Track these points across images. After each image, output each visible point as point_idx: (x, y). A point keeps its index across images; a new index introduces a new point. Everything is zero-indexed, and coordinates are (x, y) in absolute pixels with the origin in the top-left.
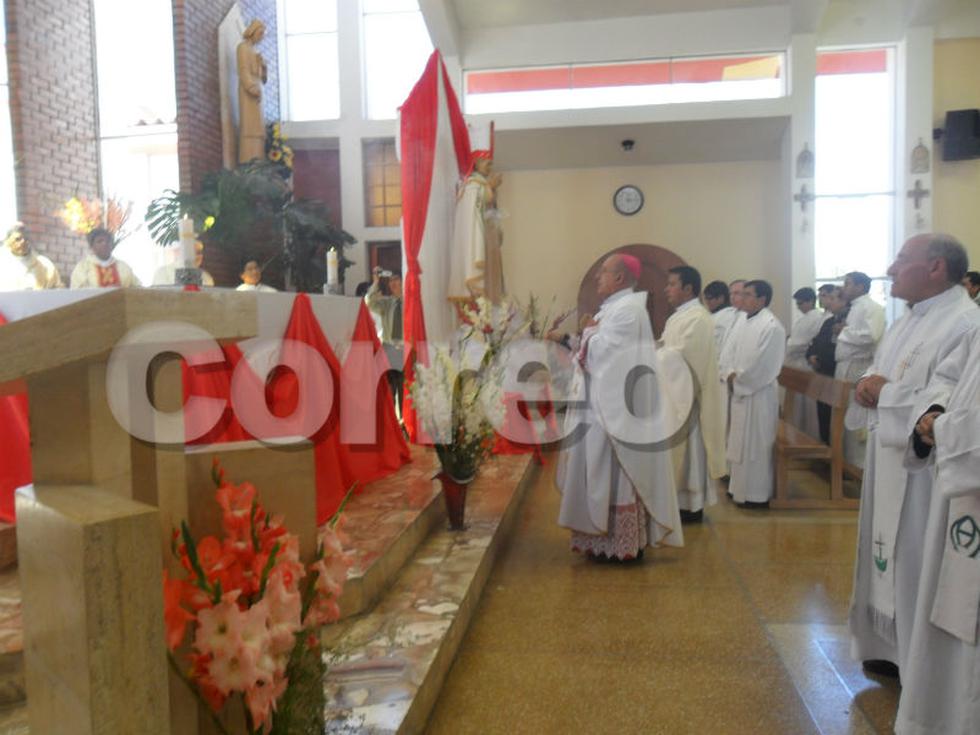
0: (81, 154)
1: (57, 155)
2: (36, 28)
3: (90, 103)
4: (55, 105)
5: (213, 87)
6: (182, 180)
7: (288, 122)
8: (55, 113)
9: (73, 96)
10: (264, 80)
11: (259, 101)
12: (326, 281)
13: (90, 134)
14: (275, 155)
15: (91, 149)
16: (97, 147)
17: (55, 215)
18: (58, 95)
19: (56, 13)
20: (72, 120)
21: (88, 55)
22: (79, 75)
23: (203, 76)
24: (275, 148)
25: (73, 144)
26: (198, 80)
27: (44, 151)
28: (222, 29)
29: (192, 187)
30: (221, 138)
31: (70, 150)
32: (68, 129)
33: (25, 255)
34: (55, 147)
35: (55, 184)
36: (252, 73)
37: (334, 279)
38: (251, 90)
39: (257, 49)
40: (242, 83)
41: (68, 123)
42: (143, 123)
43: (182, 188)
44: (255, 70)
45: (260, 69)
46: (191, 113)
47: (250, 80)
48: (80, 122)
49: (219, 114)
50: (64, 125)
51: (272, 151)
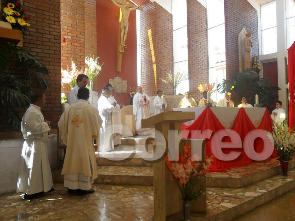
0: (204, 73)
1: (198, 74)
2: (194, 46)
3: (206, 60)
4: (198, 62)
5: (237, 51)
6: (227, 77)
7: (262, 55)
8: (198, 64)
9: (202, 59)
10: (252, 46)
11: (250, 52)
12: (255, 103)
13: (206, 68)
14: (255, 66)
15: (206, 71)
16: (208, 71)
17: (197, 88)
18: (199, 60)
19: (199, 41)
20: (202, 65)
21: (206, 49)
22: (204, 54)
23: (234, 49)
24: (255, 64)
25: (202, 71)
26: (232, 50)
27: (195, 74)
28: (239, 35)
29: (229, 78)
30: (239, 64)
31: (202, 73)
32: (201, 67)
33: (189, 98)
34: (198, 72)
35: (198, 81)
36: (248, 45)
37: (257, 103)
38: (247, 50)
39: (249, 38)
40: (245, 48)
41: (201, 66)
42: (218, 63)
43: (227, 79)
44: (249, 44)
45: (250, 43)
46: (230, 59)
47: (247, 47)
48: (204, 65)
49: (238, 58)
50: (200, 67)
51: (254, 65)
